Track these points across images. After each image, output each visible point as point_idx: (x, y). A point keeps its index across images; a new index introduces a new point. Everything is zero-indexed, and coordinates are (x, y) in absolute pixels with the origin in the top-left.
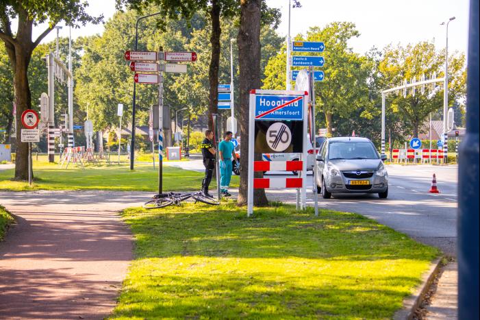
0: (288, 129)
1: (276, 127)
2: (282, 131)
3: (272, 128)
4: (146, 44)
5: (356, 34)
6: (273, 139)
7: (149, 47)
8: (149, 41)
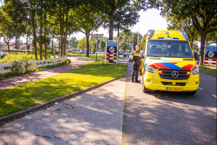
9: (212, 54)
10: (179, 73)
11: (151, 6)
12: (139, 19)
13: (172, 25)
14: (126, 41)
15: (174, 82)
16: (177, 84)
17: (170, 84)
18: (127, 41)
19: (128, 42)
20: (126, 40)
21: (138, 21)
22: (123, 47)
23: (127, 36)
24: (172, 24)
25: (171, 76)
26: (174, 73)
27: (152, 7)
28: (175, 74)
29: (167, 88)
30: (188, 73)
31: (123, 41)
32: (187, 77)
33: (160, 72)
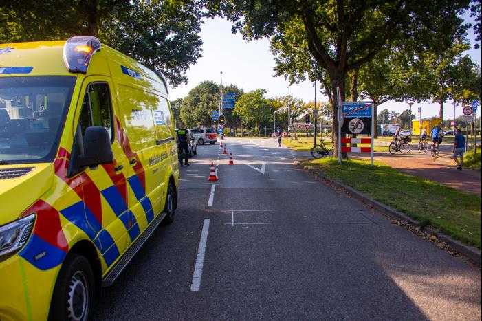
0: (362, 122)
1: (355, 121)
2: (358, 123)
3: (352, 121)
5: (266, 93)
6: (353, 127)
7: (201, 100)
8: (201, 97)
9: (359, 126)
11: (210, 13)
12: (201, 50)
13: (283, 61)
14: (208, 107)
18: (210, 106)
19: (213, 108)
20: (208, 104)
21: (200, 56)
22: (203, 120)
23: (211, 95)
24: (285, 59)
27: (214, 15)
31: (201, 107)
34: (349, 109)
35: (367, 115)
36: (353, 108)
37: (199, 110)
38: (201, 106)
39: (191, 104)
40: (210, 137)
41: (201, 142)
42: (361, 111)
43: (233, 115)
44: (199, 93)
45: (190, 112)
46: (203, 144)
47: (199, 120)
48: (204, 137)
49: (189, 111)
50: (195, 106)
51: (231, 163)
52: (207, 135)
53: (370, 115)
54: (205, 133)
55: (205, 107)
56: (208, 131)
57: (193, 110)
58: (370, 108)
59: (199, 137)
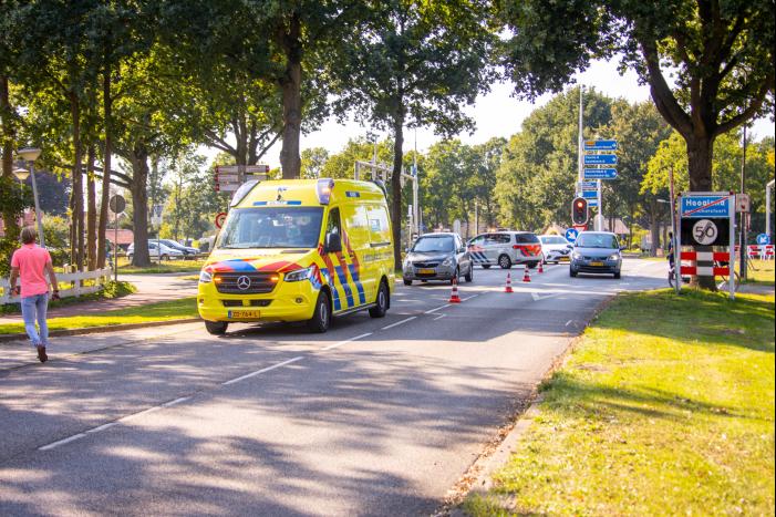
0: (714, 226)
1: (703, 224)
2: (708, 227)
3: (698, 224)
4: (552, 141)
6: (700, 234)
7: (555, 144)
8: (556, 138)
9: (710, 232)
10: (253, 280)
15: (246, 298)
16: (254, 303)
17: (239, 303)
25: (237, 287)
26: (241, 281)
28: (244, 283)
29: (230, 312)
30: (274, 279)
32: (270, 287)
33: (218, 280)
34: (694, 204)
35: (723, 214)
36: (699, 203)
37: (549, 175)
38: (554, 164)
39: (528, 155)
40: (525, 251)
41: (504, 261)
42: (713, 208)
43: (642, 191)
44: (552, 125)
45: (523, 181)
46: (509, 267)
47: (549, 205)
48: (510, 251)
49: (521, 179)
50: (538, 163)
51: (509, 290)
52: (517, 247)
53: (727, 214)
54: (513, 242)
55: (565, 168)
56: (520, 239)
57: (531, 174)
58: (727, 202)
59: (500, 251)
